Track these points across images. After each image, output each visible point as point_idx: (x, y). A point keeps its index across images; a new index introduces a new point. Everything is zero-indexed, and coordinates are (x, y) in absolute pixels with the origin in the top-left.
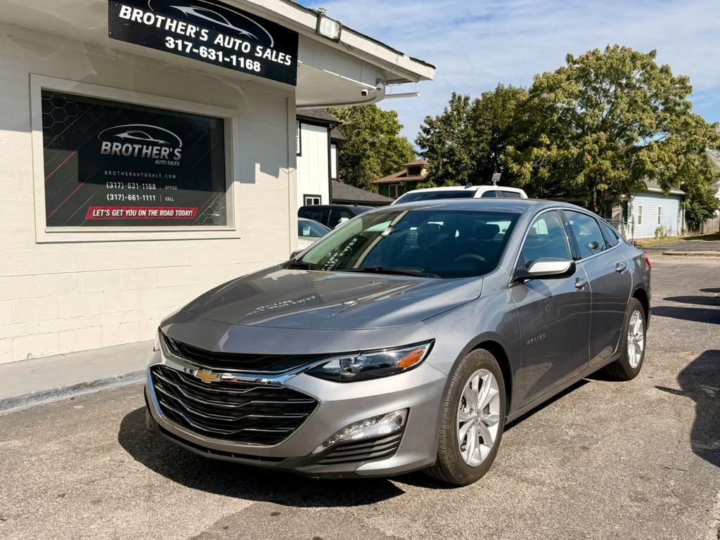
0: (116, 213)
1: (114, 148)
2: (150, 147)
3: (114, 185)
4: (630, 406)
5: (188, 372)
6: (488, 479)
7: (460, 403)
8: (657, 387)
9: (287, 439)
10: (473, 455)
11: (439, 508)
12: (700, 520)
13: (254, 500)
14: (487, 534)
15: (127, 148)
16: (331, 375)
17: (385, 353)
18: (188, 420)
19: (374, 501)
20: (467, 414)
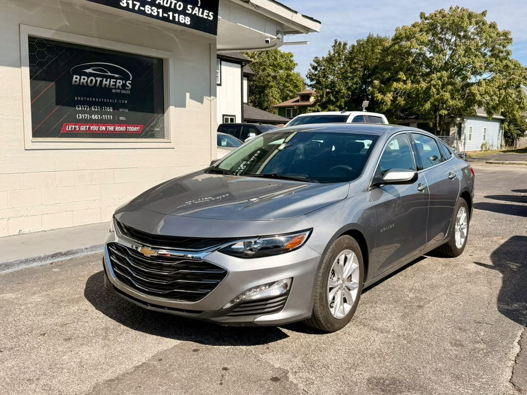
0: (83, 128)
1: (82, 80)
2: (109, 80)
3: (82, 107)
4: (454, 276)
5: (134, 248)
6: (350, 328)
7: (330, 274)
8: (475, 263)
9: (205, 297)
10: (339, 311)
11: (313, 348)
12: (500, 360)
13: (181, 340)
14: (347, 368)
15: (92, 80)
16: (237, 252)
17: (277, 238)
18: (134, 282)
19: (267, 343)
20: (335, 282)
